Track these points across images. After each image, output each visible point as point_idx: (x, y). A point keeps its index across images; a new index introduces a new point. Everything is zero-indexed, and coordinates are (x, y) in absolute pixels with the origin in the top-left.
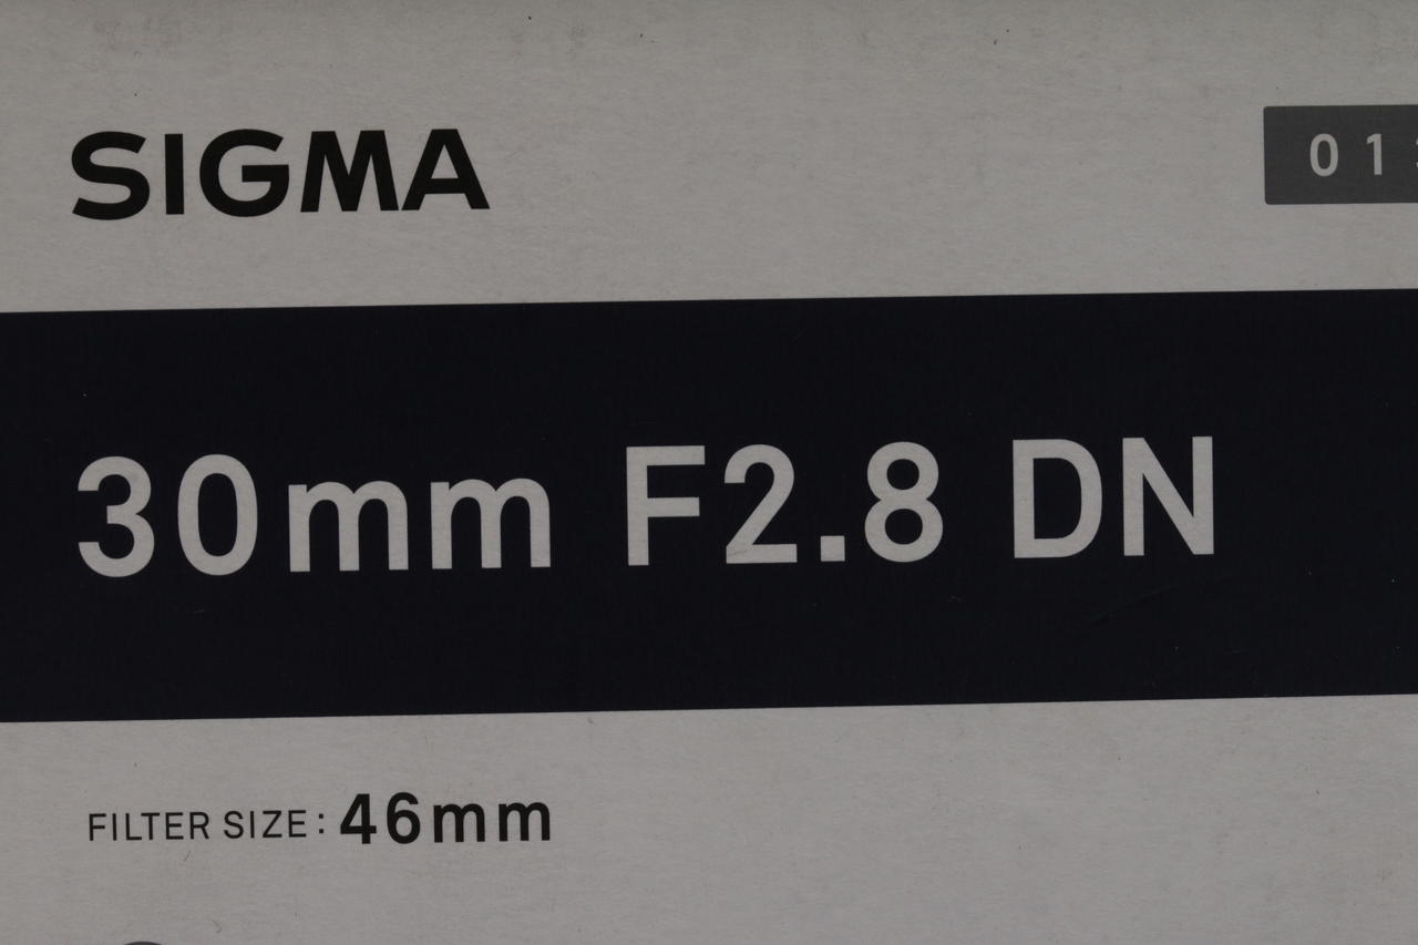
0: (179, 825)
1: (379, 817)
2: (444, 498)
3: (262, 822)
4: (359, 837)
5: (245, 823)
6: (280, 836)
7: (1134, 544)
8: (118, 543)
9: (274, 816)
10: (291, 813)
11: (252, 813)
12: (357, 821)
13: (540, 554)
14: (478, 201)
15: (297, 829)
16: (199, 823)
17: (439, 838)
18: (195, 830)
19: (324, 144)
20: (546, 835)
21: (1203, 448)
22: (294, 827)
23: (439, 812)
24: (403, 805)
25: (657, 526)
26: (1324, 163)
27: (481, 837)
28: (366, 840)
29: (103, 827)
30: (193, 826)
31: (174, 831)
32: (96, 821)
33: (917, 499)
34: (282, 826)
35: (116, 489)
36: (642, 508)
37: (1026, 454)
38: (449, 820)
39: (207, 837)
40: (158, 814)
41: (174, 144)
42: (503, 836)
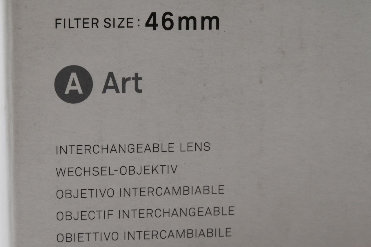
0: (88, 23)
1: (159, 21)
3: (118, 22)
4: (152, 28)
5: (111, 22)
6: (124, 27)
9: (122, 20)
10: (128, 19)
11: (114, 19)
12: (151, 22)
15: (130, 25)
16: (95, 22)
17: (180, 28)
18: (94, 25)
20: (218, 28)
22: (129, 24)
23: (180, 19)
24: (167, 16)
27: (195, 28)
28: (154, 29)
29: (60, 23)
30: (93, 23)
31: (86, 25)
32: (58, 21)
34: (124, 23)
38: (184, 22)
39: (98, 27)
40: (80, 19)
42: (203, 28)
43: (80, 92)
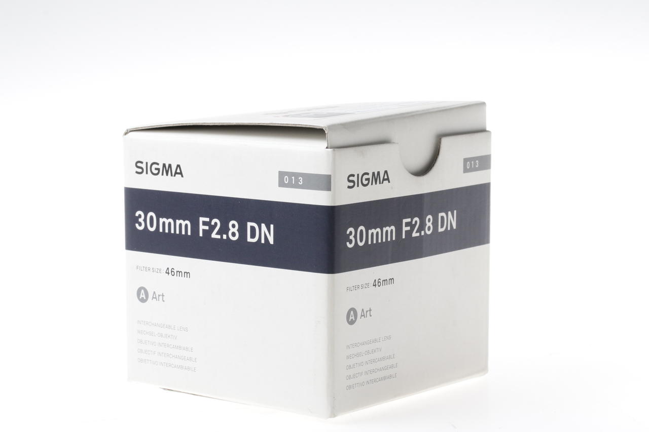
1: (170, 272)
2: (178, 222)
4: (168, 274)
5: (155, 270)
7: (263, 241)
8: (140, 224)
9: (158, 269)
10: (160, 269)
11: (155, 268)
12: (167, 272)
13: (189, 233)
14: (182, 176)
17: (177, 276)
19: (164, 165)
20: (189, 277)
21: (272, 226)
24: (173, 270)
25: (204, 230)
26: (286, 181)
27: (182, 276)
29: (138, 268)
30: (148, 269)
31: (146, 270)
33: (235, 230)
34: (159, 271)
35: (140, 216)
36: (202, 227)
37: (249, 224)
38: (178, 273)
39: (150, 271)
40: (145, 267)
41: (147, 163)
42: (184, 277)
43: (145, 298)
